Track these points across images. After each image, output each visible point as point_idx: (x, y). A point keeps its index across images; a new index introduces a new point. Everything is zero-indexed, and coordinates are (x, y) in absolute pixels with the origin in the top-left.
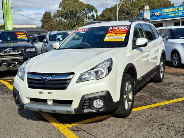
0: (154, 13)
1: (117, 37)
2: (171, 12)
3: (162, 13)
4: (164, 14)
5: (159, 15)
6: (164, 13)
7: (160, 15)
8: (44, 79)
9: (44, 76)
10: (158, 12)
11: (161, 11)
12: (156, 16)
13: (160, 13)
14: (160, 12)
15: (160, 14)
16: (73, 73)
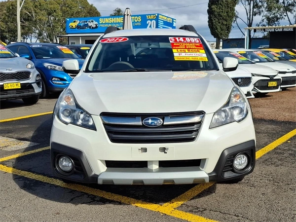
0: (86, 22)
1: (193, 54)
2: (113, 23)
3: (99, 24)
4: (102, 25)
5: (94, 26)
6: (102, 23)
7: (96, 27)
8: (148, 124)
9: (148, 120)
10: (92, 22)
11: (98, 21)
12: (90, 27)
13: (97, 23)
14: (96, 21)
15: (96, 25)
16: (201, 113)
